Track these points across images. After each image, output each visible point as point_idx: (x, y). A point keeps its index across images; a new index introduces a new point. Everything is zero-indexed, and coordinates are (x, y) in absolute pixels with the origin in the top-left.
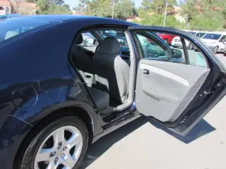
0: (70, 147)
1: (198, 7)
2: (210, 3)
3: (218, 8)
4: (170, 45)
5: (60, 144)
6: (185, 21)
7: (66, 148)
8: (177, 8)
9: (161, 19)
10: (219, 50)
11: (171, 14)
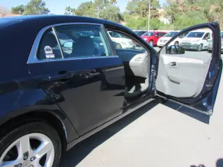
0: (39, 157)
1: (181, 8)
2: (192, 3)
3: (199, 8)
4: (155, 46)
5: (26, 154)
6: (169, 23)
7: (35, 158)
8: (160, 11)
9: (145, 21)
10: (203, 48)
11: (155, 16)
